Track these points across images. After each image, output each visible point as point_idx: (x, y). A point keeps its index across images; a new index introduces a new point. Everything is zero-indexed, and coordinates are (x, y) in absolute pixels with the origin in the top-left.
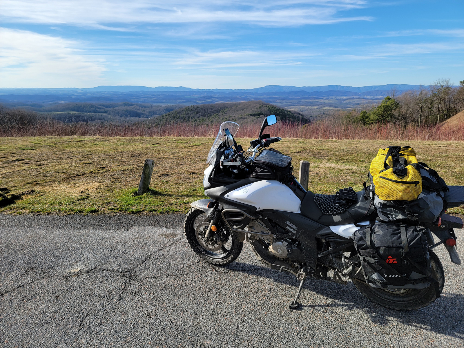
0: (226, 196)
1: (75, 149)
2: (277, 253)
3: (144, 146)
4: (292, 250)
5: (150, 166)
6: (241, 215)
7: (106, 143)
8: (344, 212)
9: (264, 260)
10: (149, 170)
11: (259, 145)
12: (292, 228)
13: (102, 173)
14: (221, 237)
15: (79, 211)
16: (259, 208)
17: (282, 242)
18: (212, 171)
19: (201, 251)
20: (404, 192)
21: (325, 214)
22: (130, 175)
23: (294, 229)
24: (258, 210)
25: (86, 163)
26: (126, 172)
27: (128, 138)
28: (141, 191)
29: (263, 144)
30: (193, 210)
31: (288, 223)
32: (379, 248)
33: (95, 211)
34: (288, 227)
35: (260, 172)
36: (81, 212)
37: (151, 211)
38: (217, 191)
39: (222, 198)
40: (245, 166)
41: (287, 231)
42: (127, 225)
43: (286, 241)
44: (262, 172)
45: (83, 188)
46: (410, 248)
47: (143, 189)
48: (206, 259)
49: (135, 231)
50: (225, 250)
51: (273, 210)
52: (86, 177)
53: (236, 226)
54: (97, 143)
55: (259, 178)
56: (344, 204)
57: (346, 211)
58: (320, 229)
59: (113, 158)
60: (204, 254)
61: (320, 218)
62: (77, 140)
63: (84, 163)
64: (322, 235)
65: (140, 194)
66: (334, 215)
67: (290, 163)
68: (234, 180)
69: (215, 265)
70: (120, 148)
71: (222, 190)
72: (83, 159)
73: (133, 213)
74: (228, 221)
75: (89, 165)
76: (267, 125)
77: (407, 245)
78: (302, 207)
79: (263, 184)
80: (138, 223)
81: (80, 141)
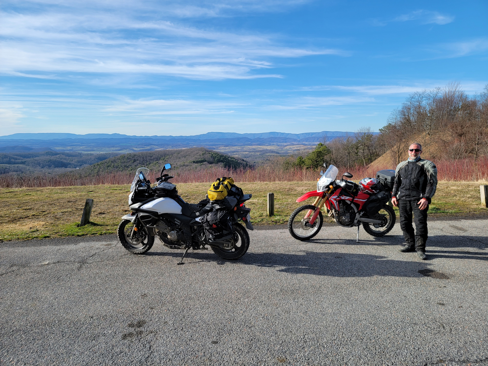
0: (141, 208)
1: (8, 199)
2: (171, 238)
3: (79, 194)
4: (179, 235)
5: (90, 204)
6: (150, 217)
7: (39, 193)
8: (200, 210)
9: (166, 244)
10: (89, 207)
11: (161, 180)
12: (178, 222)
13: (44, 215)
14: (141, 234)
15: (35, 237)
16: (160, 213)
17: (174, 231)
18: (133, 195)
19: (129, 247)
20: (218, 196)
21: (193, 213)
22: (71, 215)
23: (179, 223)
24: (159, 214)
25: (25, 209)
26: (66, 213)
27: (61, 187)
28: (83, 224)
29: (163, 179)
30: (123, 220)
31: (176, 219)
32: (209, 221)
33: (48, 237)
34: (176, 222)
35: (159, 193)
36: (36, 238)
37: (92, 234)
38: (136, 206)
39: (139, 209)
40: (152, 191)
41: (176, 224)
42: (76, 242)
43: (176, 230)
44: (160, 193)
45: (31, 226)
46: (220, 219)
47: (84, 221)
48: (133, 251)
49: (82, 244)
50: (144, 244)
51: (167, 213)
52: (30, 219)
53: (148, 225)
54: (30, 193)
55: (159, 197)
56: (201, 206)
57: (201, 209)
58: (191, 220)
59: (51, 204)
60: (131, 249)
61: (191, 215)
62: (7, 191)
63: (24, 209)
64: (192, 223)
65: (81, 225)
66: (197, 212)
67: (175, 188)
68: (146, 199)
69: (138, 254)
70: (55, 196)
71: (139, 204)
72: (21, 206)
73: (78, 236)
74: (143, 222)
75: (29, 210)
76: (165, 169)
77: (219, 218)
78: (182, 211)
79: (161, 199)
80: (83, 241)
81: (10, 192)
